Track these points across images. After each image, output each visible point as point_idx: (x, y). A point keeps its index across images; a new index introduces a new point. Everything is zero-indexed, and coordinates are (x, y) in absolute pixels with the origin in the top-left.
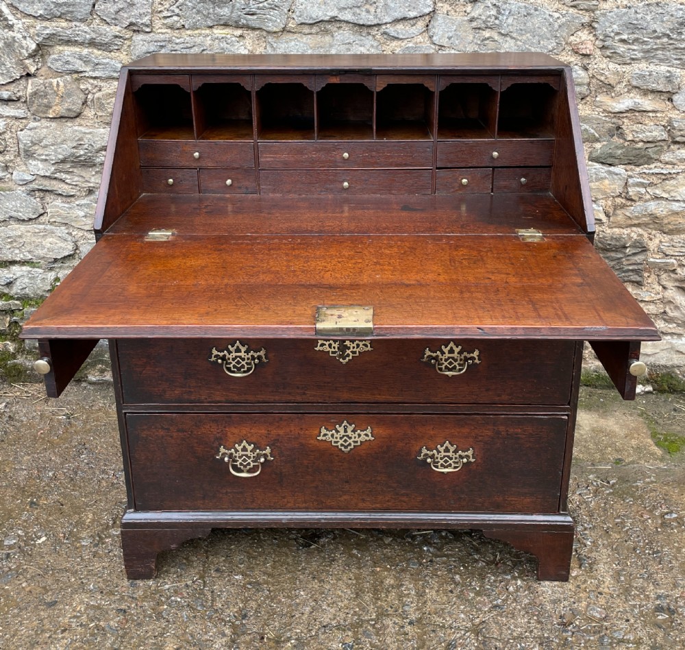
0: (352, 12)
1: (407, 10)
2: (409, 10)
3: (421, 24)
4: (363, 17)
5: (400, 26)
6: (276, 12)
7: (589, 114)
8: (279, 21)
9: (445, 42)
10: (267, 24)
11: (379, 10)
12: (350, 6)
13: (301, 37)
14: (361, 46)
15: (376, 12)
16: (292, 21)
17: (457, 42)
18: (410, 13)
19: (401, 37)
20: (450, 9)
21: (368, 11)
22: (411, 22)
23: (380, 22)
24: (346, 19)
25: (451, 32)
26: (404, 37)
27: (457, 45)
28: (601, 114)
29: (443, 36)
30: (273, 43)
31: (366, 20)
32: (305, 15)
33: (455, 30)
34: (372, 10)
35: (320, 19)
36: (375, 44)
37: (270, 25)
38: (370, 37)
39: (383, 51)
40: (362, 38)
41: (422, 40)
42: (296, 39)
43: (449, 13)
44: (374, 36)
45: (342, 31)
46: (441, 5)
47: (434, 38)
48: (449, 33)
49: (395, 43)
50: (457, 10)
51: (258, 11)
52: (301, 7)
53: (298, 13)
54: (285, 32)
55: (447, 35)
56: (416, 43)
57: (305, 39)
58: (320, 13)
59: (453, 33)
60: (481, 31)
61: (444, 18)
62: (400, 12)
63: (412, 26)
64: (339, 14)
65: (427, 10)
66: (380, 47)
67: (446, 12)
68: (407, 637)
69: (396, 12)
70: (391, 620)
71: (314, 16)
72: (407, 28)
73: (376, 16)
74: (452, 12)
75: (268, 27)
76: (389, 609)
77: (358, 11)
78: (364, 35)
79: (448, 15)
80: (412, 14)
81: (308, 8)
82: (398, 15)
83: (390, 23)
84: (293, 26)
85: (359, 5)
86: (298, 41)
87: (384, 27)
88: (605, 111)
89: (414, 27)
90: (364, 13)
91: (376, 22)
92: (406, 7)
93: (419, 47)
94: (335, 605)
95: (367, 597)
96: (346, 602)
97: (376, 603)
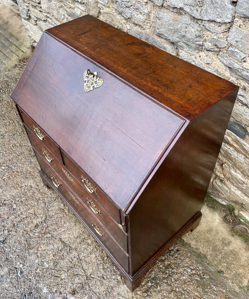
0: (190, 8)
1: (216, 17)
2: (217, 17)
3: (223, 27)
4: (194, 13)
5: (212, 24)
8: (160, 1)
9: (234, 43)
11: (202, 12)
12: (189, 4)
14: (193, 28)
16: (165, 3)
17: (240, 46)
18: (217, 19)
19: (211, 31)
20: (242, 24)
21: (197, 10)
22: (218, 24)
23: (202, 19)
24: (187, 11)
25: (239, 38)
26: (213, 32)
27: (240, 47)
29: (233, 39)
31: (195, 15)
32: (170, 2)
33: (241, 38)
34: (199, 10)
35: (176, 7)
36: (199, 29)
38: (198, 25)
39: (203, 34)
40: (194, 24)
41: (222, 37)
42: (167, 12)
43: (241, 26)
44: (200, 25)
45: (186, 16)
46: (238, 20)
47: (228, 39)
48: (237, 39)
49: (208, 33)
50: (247, 26)
54: (163, 7)
55: (236, 39)
56: (219, 37)
57: (170, 14)
59: (240, 39)
61: (236, 29)
62: (213, 17)
63: (219, 26)
64: (184, 6)
65: (227, 21)
66: (202, 31)
67: (239, 25)
68: (72, 261)
69: (211, 16)
70: (75, 253)
72: (216, 27)
73: (200, 15)
74: (243, 26)
75: (156, 2)
76: (79, 249)
77: (193, 8)
78: (195, 22)
79: (240, 27)
80: (219, 20)
82: (211, 18)
83: (207, 21)
84: (166, 6)
85: (193, 5)
86: (168, 14)
87: (204, 22)
89: (220, 28)
90: (195, 11)
91: (200, 18)
92: (217, 15)
93: (218, 40)
94: (69, 235)
95: (79, 240)
96: (72, 237)
97: (78, 244)
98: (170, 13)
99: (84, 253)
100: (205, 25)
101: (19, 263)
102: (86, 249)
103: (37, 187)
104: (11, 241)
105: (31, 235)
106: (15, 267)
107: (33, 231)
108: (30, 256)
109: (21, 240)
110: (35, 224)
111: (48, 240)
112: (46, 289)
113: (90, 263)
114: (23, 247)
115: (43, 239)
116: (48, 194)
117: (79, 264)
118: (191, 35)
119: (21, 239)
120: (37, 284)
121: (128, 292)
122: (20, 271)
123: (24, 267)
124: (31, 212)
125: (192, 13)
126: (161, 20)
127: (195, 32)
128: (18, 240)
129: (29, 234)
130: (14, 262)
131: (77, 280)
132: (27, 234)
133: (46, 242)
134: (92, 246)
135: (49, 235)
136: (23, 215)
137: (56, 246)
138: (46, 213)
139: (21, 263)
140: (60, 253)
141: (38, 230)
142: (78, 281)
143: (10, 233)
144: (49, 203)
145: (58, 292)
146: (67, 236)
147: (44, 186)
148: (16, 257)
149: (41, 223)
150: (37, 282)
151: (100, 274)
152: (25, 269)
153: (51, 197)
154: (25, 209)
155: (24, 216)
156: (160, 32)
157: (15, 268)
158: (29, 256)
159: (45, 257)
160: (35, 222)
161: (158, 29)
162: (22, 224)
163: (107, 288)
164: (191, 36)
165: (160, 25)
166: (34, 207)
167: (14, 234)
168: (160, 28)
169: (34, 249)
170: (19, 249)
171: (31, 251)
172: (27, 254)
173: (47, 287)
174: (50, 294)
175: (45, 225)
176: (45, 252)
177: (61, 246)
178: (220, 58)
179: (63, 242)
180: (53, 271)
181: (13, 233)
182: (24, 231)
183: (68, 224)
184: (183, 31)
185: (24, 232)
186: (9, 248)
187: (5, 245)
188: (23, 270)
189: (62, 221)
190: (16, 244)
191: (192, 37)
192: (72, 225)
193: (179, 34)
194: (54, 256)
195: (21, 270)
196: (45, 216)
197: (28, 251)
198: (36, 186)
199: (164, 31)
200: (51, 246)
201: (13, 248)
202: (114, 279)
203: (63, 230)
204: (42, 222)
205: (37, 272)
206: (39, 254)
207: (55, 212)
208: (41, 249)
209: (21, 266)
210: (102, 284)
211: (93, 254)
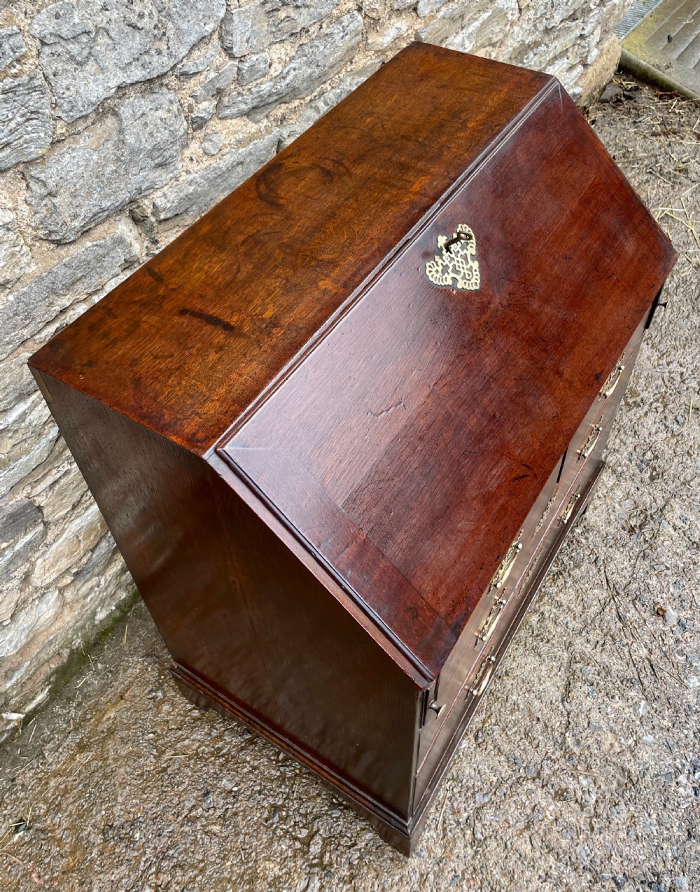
0: (140, 63)
2: (205, 24)
3: (216, 37)
4: (156, 65)
5: (197, 54)
6: (35, 121)
7: (365, 64)
8: (42, 135)
9: (244, 49)
10: (28, 150)
11: (171, 43)
12: (136, 56)
13: (76, 142)
14: (157, 110)
15: (168, 48)
16: (60, 124)
17: (255, 42)
18: (207, 27)
19: (200, 68)
21: (159, 52)
22: (206, 39)
23: (175, 62)
24: (133, 79)
25: (248, 30)
26: (203, 68)
27: (256, 46)
28: (374, 57)
29: (241, 42)
30: (38, 176)
31: (159, 68)
32: (80, 104)
33: (251, 26)
34: (164, 47)
35: (102, 99)
36: (172, 96)
37: (32, 150)
38: (165, 90)
39: (181, 101)
40: (155, 96)
41: (222, 61)
42: (69, 148)
44: (167, 86)
45: (127, 101)
47: (235, 50)
48: (247, 34)
49: (192, 82)
51: (12, 138)
52: (68, 93)
53: (66, 107)
55: (245, 39)
56: (217, 69)
57: (81, 141)
58: (101, 90)
59: (250, 30)
60: (275, 13)
61: (238, 14)
62: (195, 32)
63: (208, 45)
64: (124, 76)
66: (176, 97)
67: (237, 5)
69: (191, 34)
70: (577, 644)
71: (93, 100)
72: (203, 51)
73: (170, 55)
75: (31, 153)
77: (147, 58)
78: (156, 90)
79: (240, 7)
80: (209, 28)
81: (81, 91)
82: (193, 39)
83: (186, 56)
84: (62, 131)
85: (147, 48)
86: (73, 150)
87: (180, 66)
88: (376, 52)
90: (156, 58)
91: (171, 64)
92: (201, 21)
93: (222, 73)
95: (544, 648)
96: (543, 668)
97: (553, 645)
98: (78, 142)
99: (567, 623)
100: (186, 69)
101: (681, 790)
102: (555, 623)
103: (431, 877)
104: (640, 857)
105: (595, 799)
106: (694, 796)
107: (582, 799)
108: (647, 766)
109: (624, 824)
110: (558, 804)
111: (584, 735)
112: (692, 681)
113: (583, 599)
114: (635, 804)
115: (587, 752)
116: (441, 820)
117: (597, 625)
118: (165, 128)
119: (620, 827)
120: (694, 709)
121: (595, 508)
122: (694, 773)
123: (680, 767)
124: (528, 842)
125: (149, 73)
126: (62, 187)
127: (169, 111)
128: (628, 834)
129: (595, 808)
130: (684, 807)
131: (632, 615)
132: (597, 816)
133: (591, 737)
134: (542, 609)
135: (570, 741)
136: (551, 867)
137: (588, 703)
138: (511, 787)
139: (677, 783)
140: (598, 684)
141: (572, 784)
142: (633, 611)
143: (621, 876)
144: (473, 794)
145: (679, 648)
146: (549, 684)
147: (417, 854)
148: (673, 810)
149: (545, 788)
150: (689, 713)
151: (592, 570)
152: (684, 761)
153: (450, 799)
154: (528, 874)
155: (551, 859)
156: (83, 219)
157: (696, 794)
158: (647, 769)
159: (628, 721)
160: (551, 808)
161: (76, 216)
162: (578, 851)
163: (611, 547)
164: (167, 131)
165: (71, 204)
166: (508, 843)
167: (619, 861)
168: (77, 210)
169: (627, 766)
170: (646, 815)
171: (634, 769)
172: (648, 778)
173: (685, 681)
174: (694, 664)
175: (547, 771)
176: (617, 728)
177: (580, 690)
178: (227, 112)
179: (568, 688)
180: (646, 682)
181: (616, 867)
182: (595, 832)
183: (514, 698)
184: (144, 140)
185: (596, 826)
186: (662, 849)
187: (660, 868)
188: (688, 766)
189: (513, 718)
190: (640, 834)
191: (171, 129)
192: (512, 681)
193: (141, 156)
194: (613, 697)
195: (692, 771)
196: (521, 785)
197: (638, 780)
198: (427, 884)
199: (95, 200)
200: (595, 715)
201: (655, 834)
202: (586, 539)
203: (537, 703)
204: (543, 787)
205: (670, 725)
206: (631, 742)
207: (495, 755)
208: (616, 744)
209: (682, 778)
210: (609, 560)
211: (558, 599)
